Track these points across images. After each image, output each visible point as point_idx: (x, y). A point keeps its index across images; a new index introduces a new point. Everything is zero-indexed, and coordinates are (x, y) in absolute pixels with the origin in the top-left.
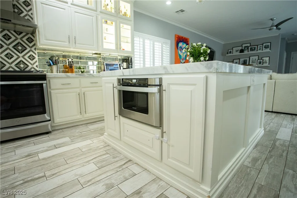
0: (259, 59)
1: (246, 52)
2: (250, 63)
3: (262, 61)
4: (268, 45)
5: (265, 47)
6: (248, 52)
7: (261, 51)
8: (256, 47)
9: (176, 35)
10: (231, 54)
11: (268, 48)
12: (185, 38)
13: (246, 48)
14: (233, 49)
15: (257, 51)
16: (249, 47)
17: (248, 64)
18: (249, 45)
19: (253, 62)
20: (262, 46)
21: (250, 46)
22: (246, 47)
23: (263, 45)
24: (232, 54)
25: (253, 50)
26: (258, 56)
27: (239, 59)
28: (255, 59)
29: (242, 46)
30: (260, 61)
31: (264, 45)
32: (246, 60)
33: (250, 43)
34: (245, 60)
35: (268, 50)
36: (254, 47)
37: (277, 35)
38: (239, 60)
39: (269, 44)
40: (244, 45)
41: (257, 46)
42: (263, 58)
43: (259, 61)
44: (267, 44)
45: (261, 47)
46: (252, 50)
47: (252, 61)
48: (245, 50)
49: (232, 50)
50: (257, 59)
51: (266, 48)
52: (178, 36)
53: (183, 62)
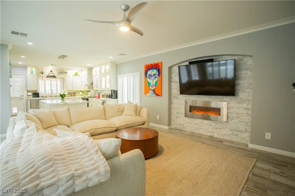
12: (155, 64)
52: (147, 65)
53: (152, 89)
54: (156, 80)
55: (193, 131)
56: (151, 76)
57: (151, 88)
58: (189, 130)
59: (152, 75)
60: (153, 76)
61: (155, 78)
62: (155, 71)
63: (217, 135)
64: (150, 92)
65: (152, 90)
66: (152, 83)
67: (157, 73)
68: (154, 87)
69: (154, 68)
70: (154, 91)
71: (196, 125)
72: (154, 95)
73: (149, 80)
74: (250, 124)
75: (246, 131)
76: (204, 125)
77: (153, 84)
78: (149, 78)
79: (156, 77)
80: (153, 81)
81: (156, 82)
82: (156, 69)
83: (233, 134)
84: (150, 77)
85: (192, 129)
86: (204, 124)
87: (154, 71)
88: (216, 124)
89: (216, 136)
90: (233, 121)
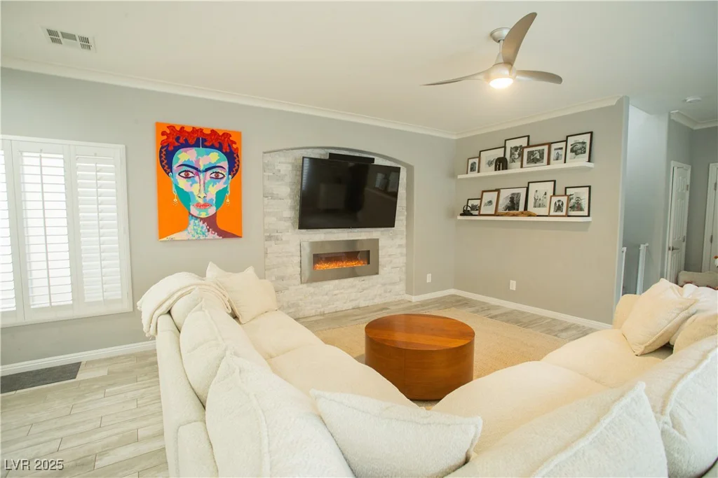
0: (557, 193)
1: (515, 169)
2: (531, 208)
3: (564, 199)
4: (584, 143)
5: (572, 151)
6: (522, 167)
7: (559, 165)
8: (546, 148)
9: (158, 125)
10: (474, 174)
11: (585, 152)
12: (213, 131)
13: (517, 153)
14: (479, 157)
15: (548, 163)
16: (526, 151)
17: (521, 208)
18: (523, 142)
19: (538, 202)
20: (563, 145)
21: (529, 146)
22: (516, 148)
23: (566, 141)
24: (479, 172)
25: (535, 161)
26: (553, 183)
27: (498, 190)
28: (545, 194)
29: (505, 147)
30: (559, 201)
31: (571, 141)
32: (518, 194)
33: (528, 136)
34: (513, 194)
35: (582, 161)
36: (539, 151)
37: (613, 103)
38: (497, 193)
39: (586, 138)
40: (510, 144)
41: (550, 144)
42: (569, 191)
43: (555, 199)
44: (580, 139)
45: (561, 149)
46: (533, 160)
47: (536, 200)
48: (513, 161)
49: (476, 160)
50: (550, 193)
51: (576, 154)
52: (171, 127)
53: (204, 215)
54: (221, 185)
55: (322, 310)
56: (194, 171)
57: (194, 211)
58: (313, 312)
59: (202, 168)
60: (207, 170)
61: (217, 178)
62: (215, 157)
63: (364, 301)
64: (191, 227)
65: (201, 219)
66: (202, 195)
67: (225, 164)
68: (212, 211)
69: (206, 144)
70: (211, 222)
71: (327, 294)
72: (212, 235)
73: (183, 183)
74: (404, 269)
75: (400, 280)
76: (342, 291)
77: (208, 199)
78: (187, 177)
79: (221, 176)
80: (203, 191)
81: (221, 195)
82: (220, 149)
83: (385, 292)
84: (191, 175)
85: (320, 306)
86: (343, 288)
87: (208, 154)
88: (363, 282)
89: (363, 304)
90: (385, 269)
